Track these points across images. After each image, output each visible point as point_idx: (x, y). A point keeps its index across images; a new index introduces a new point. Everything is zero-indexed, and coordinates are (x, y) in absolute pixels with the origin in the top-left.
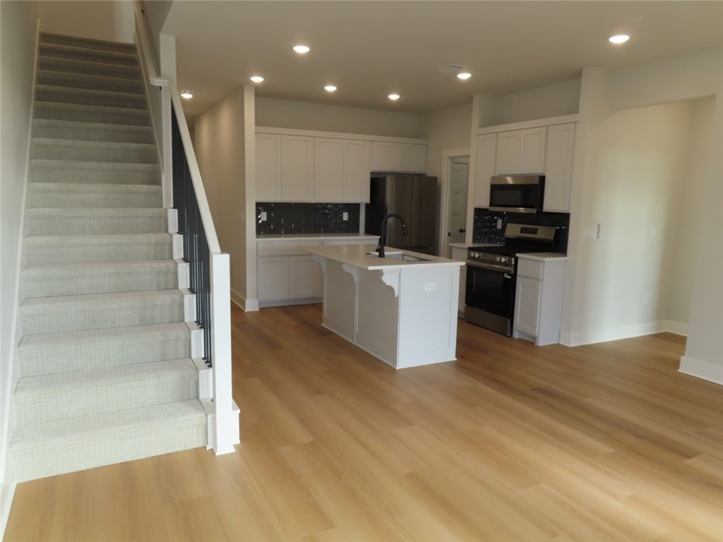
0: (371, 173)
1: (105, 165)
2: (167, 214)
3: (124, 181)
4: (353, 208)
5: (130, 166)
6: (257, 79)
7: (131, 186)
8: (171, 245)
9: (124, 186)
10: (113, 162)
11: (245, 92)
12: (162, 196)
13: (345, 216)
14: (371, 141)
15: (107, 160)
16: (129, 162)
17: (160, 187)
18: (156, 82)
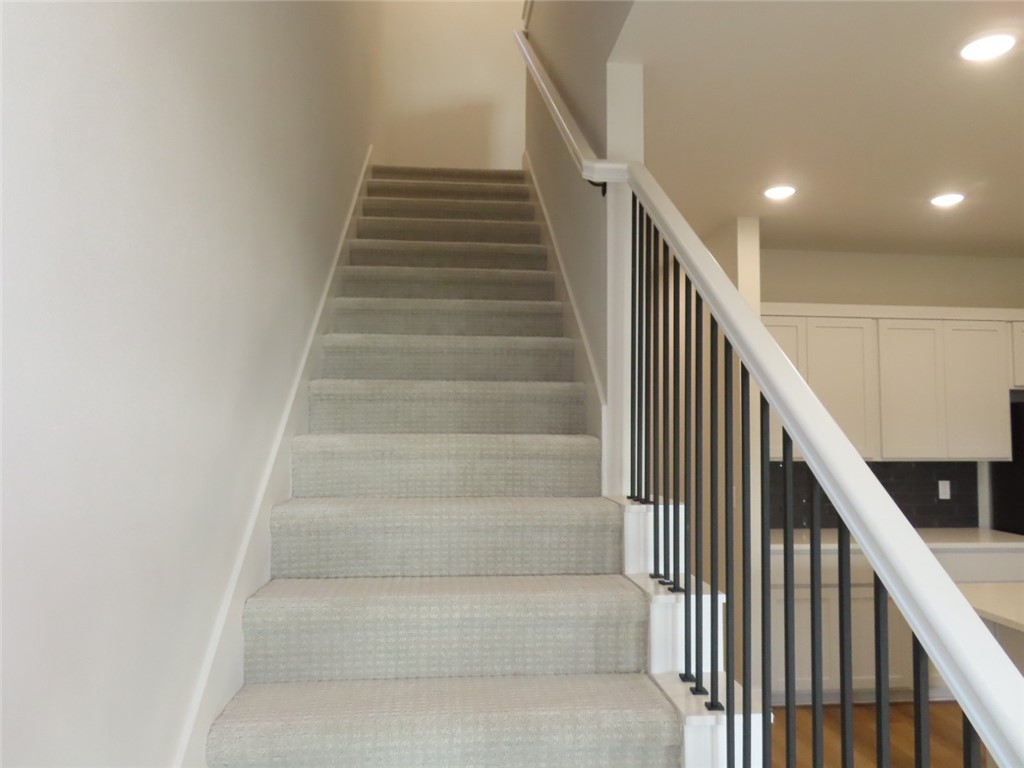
0: (1013, 393)
1: (465, 388)
2: (622, 519)
3: (506, 424)
4: (962, 473)
5: (520, 387)
6: (780, 193)
7: (525, 438)
8: (645, 625)
9: (509, 438)
10: (481, 379)
11: (739, 230)
12: (599, 465)
13: (944, 490)
14: (1007, 322)
15: (471, 377)
16: (516, 379)
17: (597, 440)
18: (595, 170)
